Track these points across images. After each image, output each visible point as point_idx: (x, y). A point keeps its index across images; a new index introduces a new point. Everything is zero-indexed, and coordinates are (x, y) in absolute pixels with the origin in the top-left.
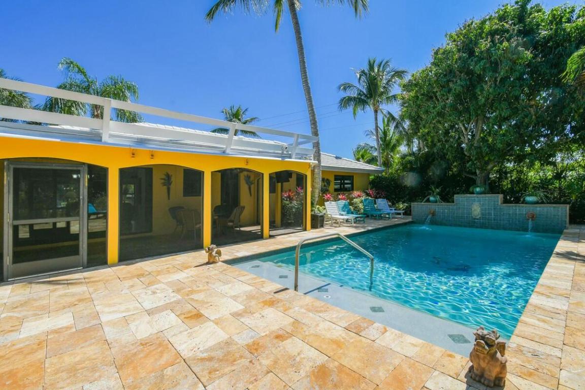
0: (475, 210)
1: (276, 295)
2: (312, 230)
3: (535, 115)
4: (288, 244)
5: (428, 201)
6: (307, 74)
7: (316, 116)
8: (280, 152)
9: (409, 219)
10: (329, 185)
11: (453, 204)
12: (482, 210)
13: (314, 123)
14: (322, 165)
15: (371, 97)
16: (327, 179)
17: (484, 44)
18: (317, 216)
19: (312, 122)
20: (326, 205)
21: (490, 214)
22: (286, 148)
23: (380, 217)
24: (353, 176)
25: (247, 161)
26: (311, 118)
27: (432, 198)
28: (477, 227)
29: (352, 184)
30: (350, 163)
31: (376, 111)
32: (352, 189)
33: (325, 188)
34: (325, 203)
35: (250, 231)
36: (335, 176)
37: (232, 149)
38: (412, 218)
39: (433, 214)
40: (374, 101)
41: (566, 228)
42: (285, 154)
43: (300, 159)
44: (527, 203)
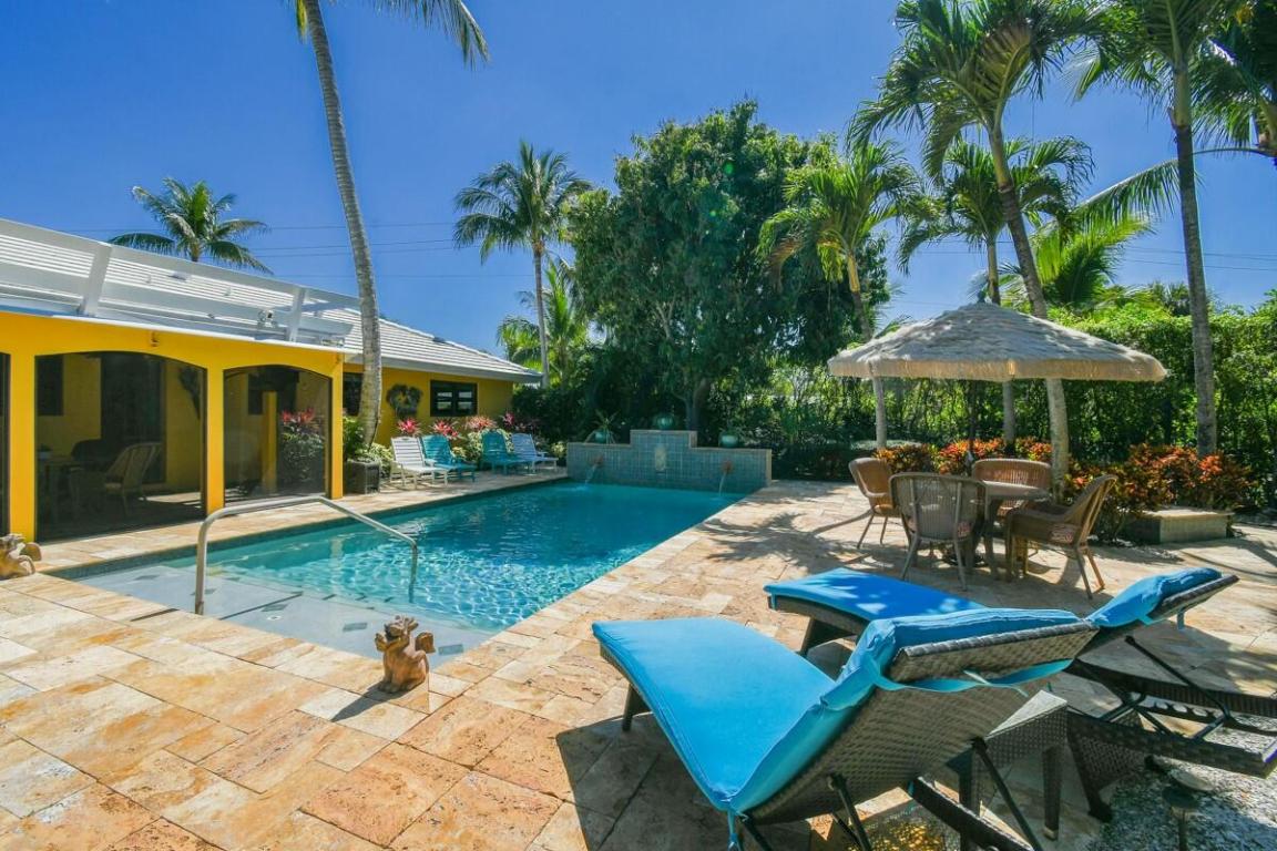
0: (659, 457)
1: (134, 624)
2: (344, 498)
3: (742, 305)
4: (255, 528)
5: (594, 440)
6: (347, 154)
7: (368, 251)
8: (255, 322)
9: (563, 474)
10: (418, 401)
11: (628, 446)
12: (668, 456)
13: (363, 264)
14: (382, 355)
15: (528, 222)
16: (413, 389)
17: (679, 174)
18: (363, 466)
19: (359, 262)
20: (393, 444)
21: (677, 464)
22: (270, 316)
23: (515, 469)
24: (476, 385)
25: (155, 338)
26: (356, 252)
27: (599, 435)
28: (661, 487)
29: (474, 400)
30: (473, 356)
31: (538, 254)
32: (473, 411)
33: (407, 407)
34: (393, 440)
35: (181, 504)
36: (432, 382)
37: (101, 305)
38: (568, 472)
39: (600, 464)
40: (534, 231)
41: (764, 485)
42: (269, 329)
43: (313, 342)
44: (722, 446)
